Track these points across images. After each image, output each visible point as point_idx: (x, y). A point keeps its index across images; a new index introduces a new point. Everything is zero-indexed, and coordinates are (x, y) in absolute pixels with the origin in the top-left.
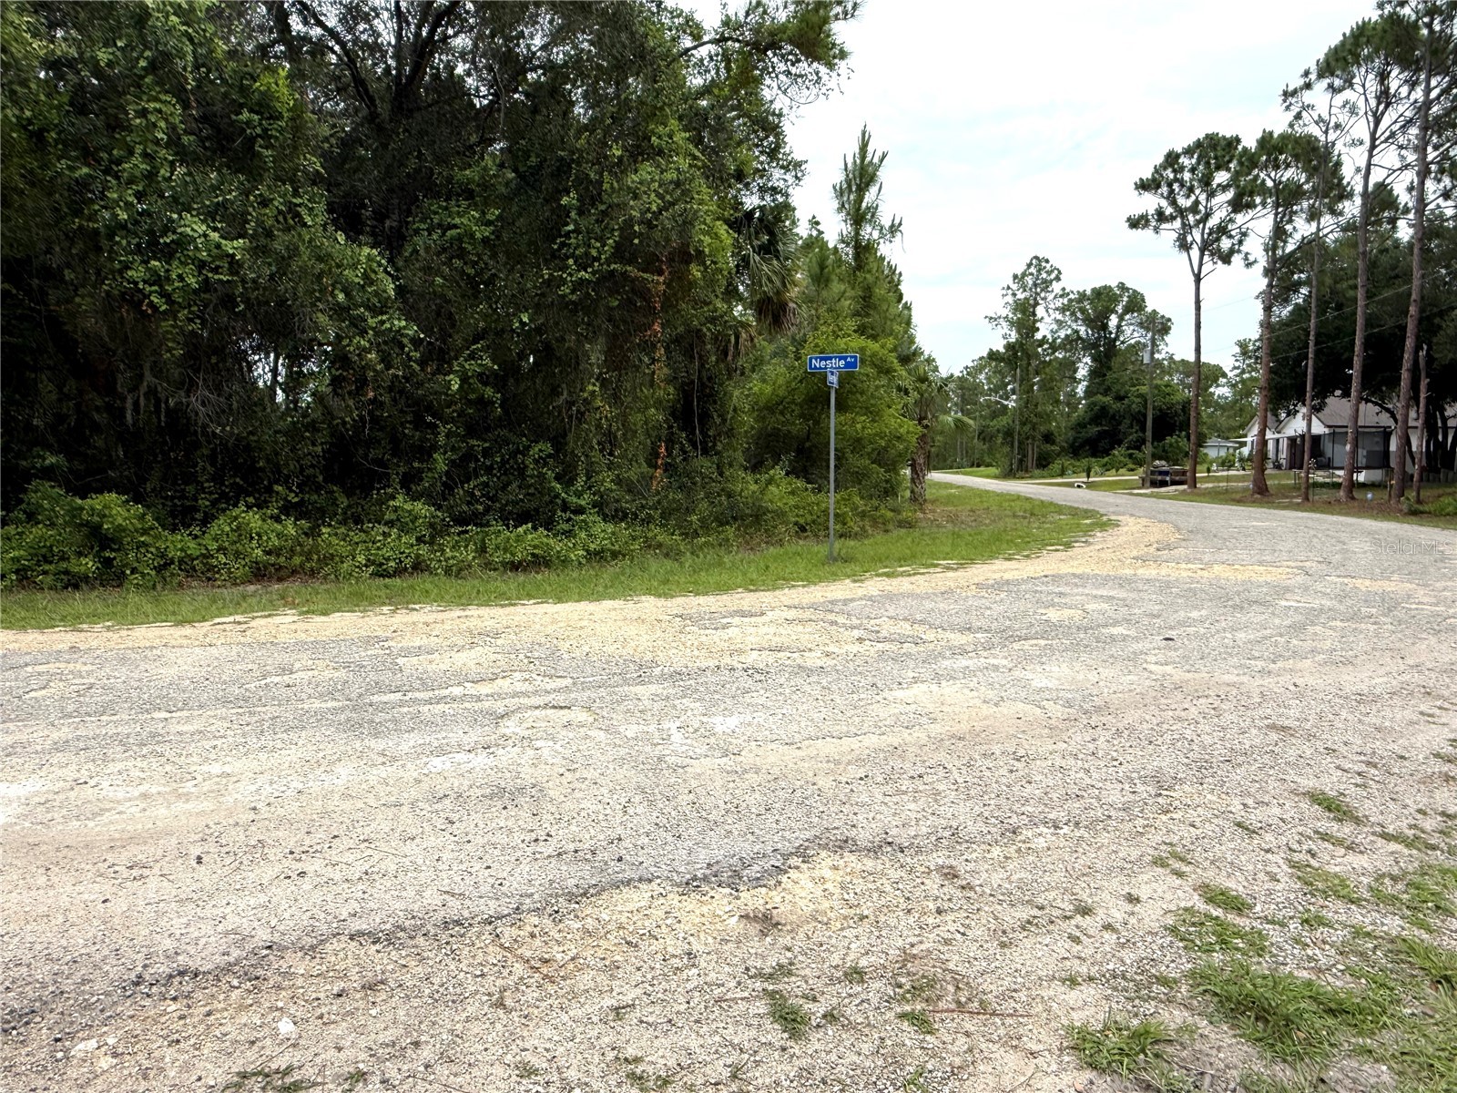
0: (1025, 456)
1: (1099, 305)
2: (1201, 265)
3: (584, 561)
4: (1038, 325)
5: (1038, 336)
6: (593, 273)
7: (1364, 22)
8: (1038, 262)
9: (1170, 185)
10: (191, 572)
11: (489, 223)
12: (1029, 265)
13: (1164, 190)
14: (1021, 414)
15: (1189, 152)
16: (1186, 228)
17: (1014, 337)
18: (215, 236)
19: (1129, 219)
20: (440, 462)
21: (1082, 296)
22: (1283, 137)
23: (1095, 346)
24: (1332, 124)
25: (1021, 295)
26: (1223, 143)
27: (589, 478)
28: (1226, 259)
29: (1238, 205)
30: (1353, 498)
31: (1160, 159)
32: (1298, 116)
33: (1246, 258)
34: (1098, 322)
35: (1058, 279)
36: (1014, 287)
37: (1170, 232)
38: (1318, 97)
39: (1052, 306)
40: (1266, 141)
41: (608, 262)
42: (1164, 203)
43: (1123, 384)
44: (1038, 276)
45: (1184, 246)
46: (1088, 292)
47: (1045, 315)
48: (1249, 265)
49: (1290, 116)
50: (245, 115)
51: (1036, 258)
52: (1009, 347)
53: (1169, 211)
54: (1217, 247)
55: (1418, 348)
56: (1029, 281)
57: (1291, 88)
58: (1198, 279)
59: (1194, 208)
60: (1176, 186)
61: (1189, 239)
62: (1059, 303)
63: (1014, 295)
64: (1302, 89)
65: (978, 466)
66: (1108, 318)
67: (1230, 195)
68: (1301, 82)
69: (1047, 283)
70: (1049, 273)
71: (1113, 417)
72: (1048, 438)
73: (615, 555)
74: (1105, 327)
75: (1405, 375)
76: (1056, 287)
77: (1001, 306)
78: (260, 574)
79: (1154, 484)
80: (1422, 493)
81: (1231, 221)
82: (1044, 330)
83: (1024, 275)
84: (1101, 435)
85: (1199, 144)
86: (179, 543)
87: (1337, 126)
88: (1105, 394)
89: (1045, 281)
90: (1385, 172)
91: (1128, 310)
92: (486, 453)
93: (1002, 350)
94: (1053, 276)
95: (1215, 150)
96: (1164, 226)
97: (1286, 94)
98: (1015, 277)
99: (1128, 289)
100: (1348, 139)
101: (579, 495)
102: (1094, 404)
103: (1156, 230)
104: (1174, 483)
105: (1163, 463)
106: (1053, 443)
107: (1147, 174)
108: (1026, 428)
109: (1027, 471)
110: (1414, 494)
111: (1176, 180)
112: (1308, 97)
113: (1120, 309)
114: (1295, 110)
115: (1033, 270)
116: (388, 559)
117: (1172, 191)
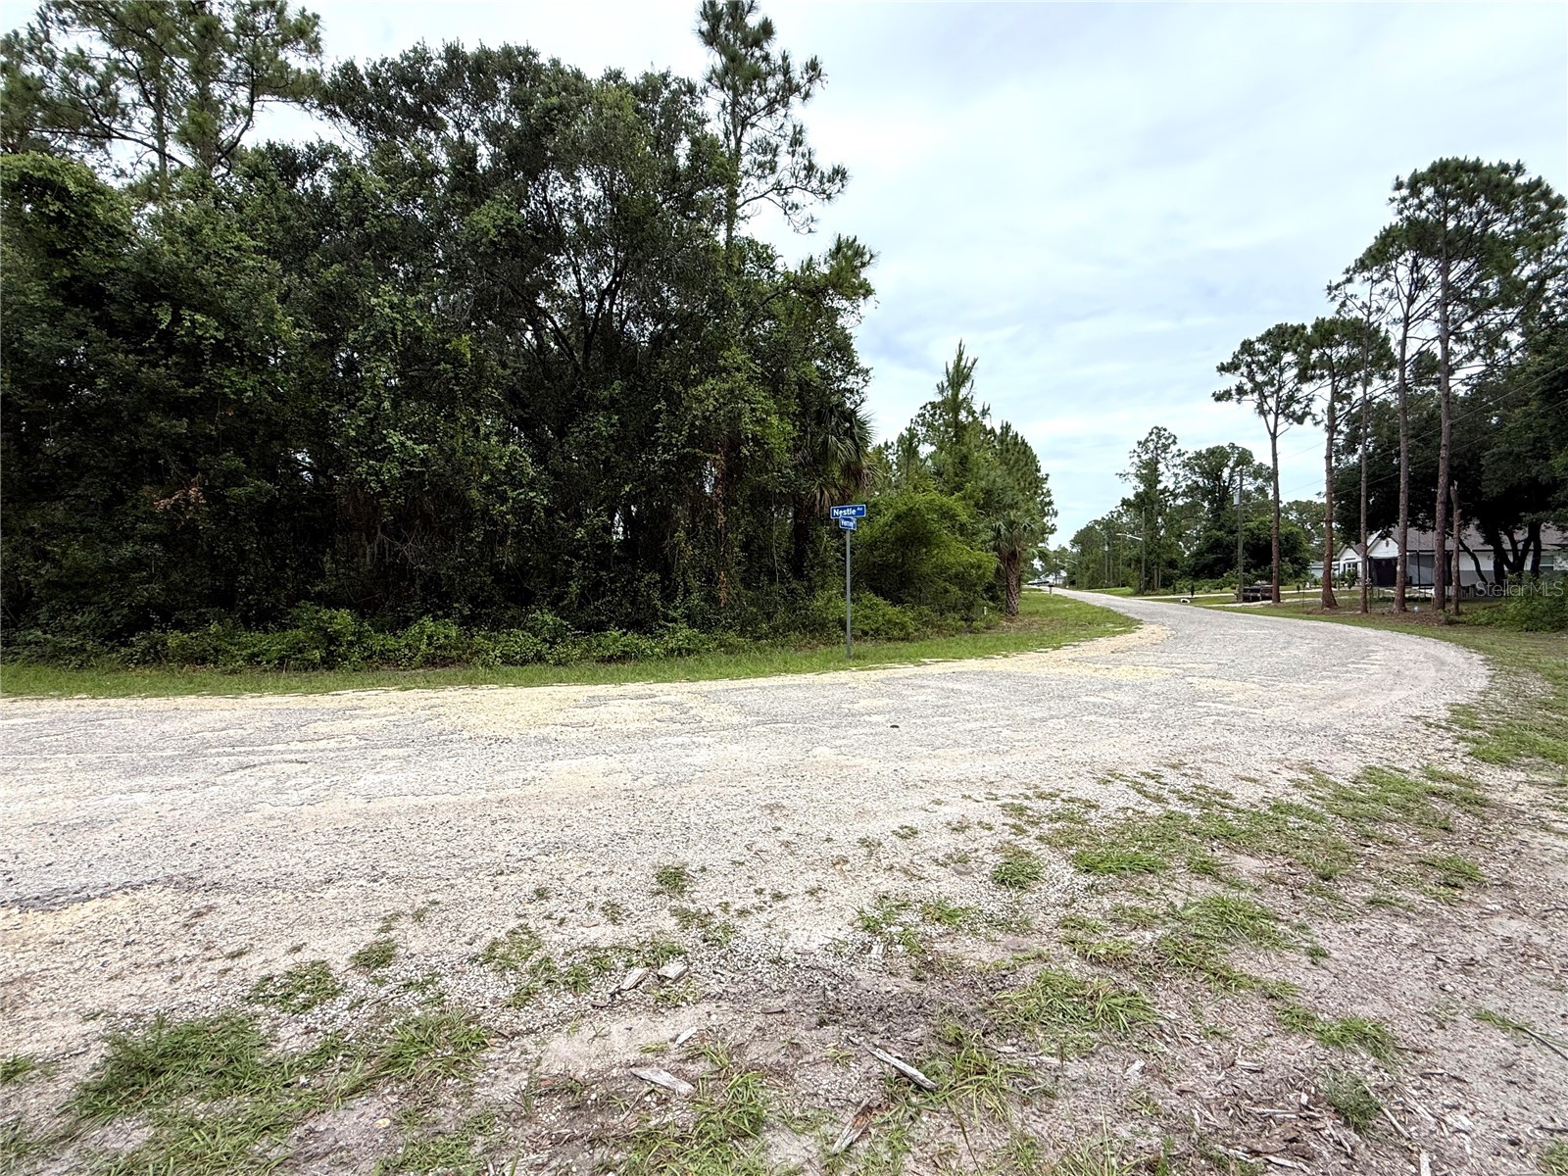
0: (1152, 578)
1: (1212, 462)
2: (1276, 426)
3: (662, 656)
4: (1160, 478)
5: (1160, 487)
6: (674, 455)
7: (1391, 227)
8: (1158, 431)
9: (1249, 366)
10: (388, 661)
11: (613, 425)
12: (1151, 434)
13: (1244, 369)
14: (1148, 546)
15: (1261, 340)
16: (1264, 399)
17: (1142, 488)
18: (409, 443)
19: (1214, 395)
20: (574, 588)
21: (1199, 455)
22: (1333, 322)
23: (1212, 492)
24: (1374, 308)
25: (1145, 457)
26: (1290, 330)
27: (685, 597)
28: (1300, 420)
29: (1303, 377)
30: (1405, 610)
31: (1237, 348)
32: (1343, 305)
33: (1314, 419)
34: (1214, 474)
35: (1174, 442)
36: (1139, 450)
37: (1251, 401)
38: (1360, 288)
39: (1171, 463)
40: (1319, 325)
41: (684, 447)
42: (1244, 380)
43: (1235, 522)
44: (1159, 441)
45: (1263, 413)
46: (1204, 452)
47: (1166, 470)
48: (1317, 424)
49: (1336, 305)
50: (443, 366)
51: (1156, 428)
52: (1137, 495)
53: (1248, 386)
54: (1290, 410)
55: (1451, 483)
56: (1151, 445)
57: (1334, 284)
58: (1274, 437)
59: (1271, 383)
60: (1253, 366)
61: (1266, 407)
62: (1178, 461)
63: (1139, 456)
64: (1344, 283)
65: (1123, 586)
66: (1222, 471)
67: (1295, 371)
68: (1344, 278)
69: (1166, 447)
70: (1167, 439)
71: (1227, 546)
72: (1172, 564)
73: (689, 652)
74: (1219, 478)
75: (1439, 507)
76: (1174, 449)
77: (1128, 465)
78: (430, 662)
79: (1246, 599)
80: (1460, 607)
81: (1298, 390)
82: (1167, 481)
83: (1147, 441)
84: (1217, 561)
85: (1269, 333)
86: (379, 641)
87: (1379, 309)
88: (1220, 530)
89: (1164, 445)
90: (1420, 343)
91: (1237, 464)
92: (612, 581)
93: (1132, 498)
94: (1170, 441)
95: (1282, 338)
96: (1245, 397)
97: (1329, 288)
98: (1139, 443)
99: (1238, 448)
100: (1390, 319)
101: (676, 608)
102: (1210, 537)
103: (1239, 401)
104: (1264, 598)
105: (1264, 582)
106: (1175, 568)
107: (1227, 359)
108: (1152, 557)
109: (1153, 590)
110: (1453, 606)
111: (1253, 362)
112: (1350, 289)
113: (1231, 464)
114: (1339, 300)
115: (1154, 437)
116: (517, 653)
117: (1251, 371)
